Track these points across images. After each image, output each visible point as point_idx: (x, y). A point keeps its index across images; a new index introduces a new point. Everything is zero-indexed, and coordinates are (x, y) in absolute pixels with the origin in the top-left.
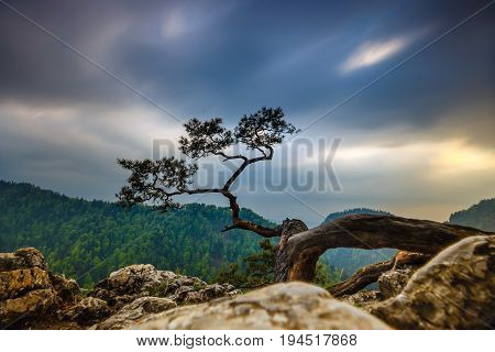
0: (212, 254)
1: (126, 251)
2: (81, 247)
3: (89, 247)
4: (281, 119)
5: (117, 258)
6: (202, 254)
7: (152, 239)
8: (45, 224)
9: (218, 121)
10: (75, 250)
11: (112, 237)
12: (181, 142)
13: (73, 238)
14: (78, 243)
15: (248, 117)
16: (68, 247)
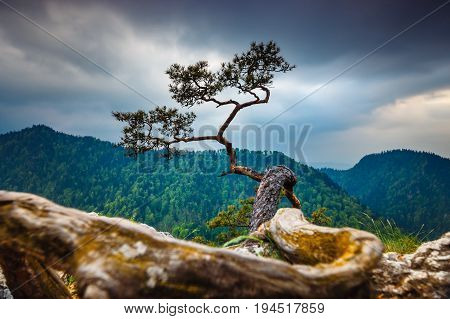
0: (247, 192)
1: (174, 190)
2: (139, 187)
3: (146, 187)
4: (278, 55)
5: (168, 195)
6: (239, 191)
7: (194, 179)
8: (109, 169)
9: (203, 64)
10: (135, 188)
11: (161, 178)
12: (172, 90)
13: (132, 179)
14: (136, 184)
15: (240, 56)
16: (129, 186)
